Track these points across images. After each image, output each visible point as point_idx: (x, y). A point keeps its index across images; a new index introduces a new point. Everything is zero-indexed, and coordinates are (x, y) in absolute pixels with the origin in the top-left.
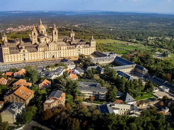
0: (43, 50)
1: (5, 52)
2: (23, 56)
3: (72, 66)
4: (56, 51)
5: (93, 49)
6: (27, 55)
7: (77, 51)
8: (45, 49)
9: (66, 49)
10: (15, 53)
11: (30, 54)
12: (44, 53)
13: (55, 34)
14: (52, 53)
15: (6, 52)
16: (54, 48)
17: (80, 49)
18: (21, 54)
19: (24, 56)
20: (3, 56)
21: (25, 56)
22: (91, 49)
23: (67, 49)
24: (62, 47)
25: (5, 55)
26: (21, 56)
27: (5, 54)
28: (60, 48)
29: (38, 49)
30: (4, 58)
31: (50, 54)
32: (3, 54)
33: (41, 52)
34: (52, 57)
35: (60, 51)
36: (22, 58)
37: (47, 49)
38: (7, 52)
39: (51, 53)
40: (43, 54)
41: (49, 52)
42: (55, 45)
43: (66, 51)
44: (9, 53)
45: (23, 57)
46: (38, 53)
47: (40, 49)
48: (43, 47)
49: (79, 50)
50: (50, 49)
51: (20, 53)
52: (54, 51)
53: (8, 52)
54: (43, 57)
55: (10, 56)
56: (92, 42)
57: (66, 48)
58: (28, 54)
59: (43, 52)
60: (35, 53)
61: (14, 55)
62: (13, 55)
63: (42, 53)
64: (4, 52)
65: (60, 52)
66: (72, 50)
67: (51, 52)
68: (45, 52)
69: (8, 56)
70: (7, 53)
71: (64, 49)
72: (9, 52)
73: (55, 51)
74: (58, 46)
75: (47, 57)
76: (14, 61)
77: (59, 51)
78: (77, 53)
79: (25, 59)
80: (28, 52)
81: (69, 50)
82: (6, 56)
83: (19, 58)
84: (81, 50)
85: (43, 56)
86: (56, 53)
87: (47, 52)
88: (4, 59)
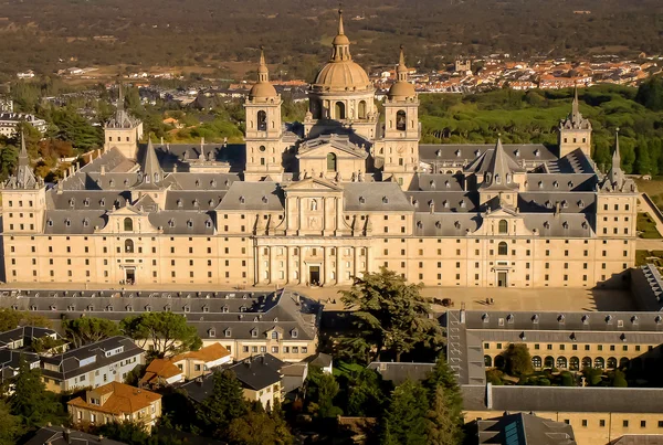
0: (249, 230)
1: (16, 221)
2: (124, 256)
3: (291, 344)
4: (335, 242)
5: (615, 247)
6: (147, 250)
7: (484, 252)
8: (264, 223)
9: (409, 231)
10: (77, 232)
11: (163, 242)
12: (256, 246)
13: (402, 127)
14: (305, 252)
15: (22, 221)
16: (319, 218)
17: (509, 242)
18: (112, 243)
19: (130, 256)
20: (6, 239)
21: (135, 256)
22: (595, 246)
23: (416, 234)
24: (376, 220)
25: (19, 234)
26: (112, 251)
27: (17, 228)
28: (360, 224)
29: (220, 216)
30: (8, 256)
31: (293, 260)
32: (6, 227)
33: (236, 235)
34: (306, 276)
35: (359, 244)
36: (112, 263)
37: (275, 220)
38: (27, 221)
39: (297, 251)
40: (250, 251)
41: (284, 242)
42: (330, 203)
43: (403, 246)
44: (39, 227)
45: (123, 262)
46: (218, 244)
47: (230, 220)
48: (249, 208)
49: (503, 250)
50: (292, 224)
51: (105, 230)
52: (322, 242)
53: (31, 221)
54: (250, 275)
55: (42, 243)
56: (604, 199)
57: (403, 224)
58: (155, 244)
59: (250, 242)
60: (200, 242)
61: (68, 243)
62: (59, 241)
63: (243, 244)
64: (11, 221)
65: (364, 252)
66: (449, 244)
67: (297, 242)
68: (260, 242)
69: (33, 243)
70: (27, 228)
71: (394, 230)
72: (38, 221)
73: (330, 243)
74: (347, 208)
75: (276, 277)
76: (66, 279)
77: (352, 242)
78: (484, 265)
79: (131, 276)
80: (152, 230)
81: (430, 244)
82: (22, 244)
83: (100, 261)
84: (521, 247)
85: (250, 263)
86: (334, 251)
87: (276, 244)
88: (8, 262)
